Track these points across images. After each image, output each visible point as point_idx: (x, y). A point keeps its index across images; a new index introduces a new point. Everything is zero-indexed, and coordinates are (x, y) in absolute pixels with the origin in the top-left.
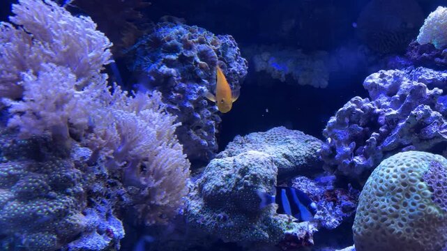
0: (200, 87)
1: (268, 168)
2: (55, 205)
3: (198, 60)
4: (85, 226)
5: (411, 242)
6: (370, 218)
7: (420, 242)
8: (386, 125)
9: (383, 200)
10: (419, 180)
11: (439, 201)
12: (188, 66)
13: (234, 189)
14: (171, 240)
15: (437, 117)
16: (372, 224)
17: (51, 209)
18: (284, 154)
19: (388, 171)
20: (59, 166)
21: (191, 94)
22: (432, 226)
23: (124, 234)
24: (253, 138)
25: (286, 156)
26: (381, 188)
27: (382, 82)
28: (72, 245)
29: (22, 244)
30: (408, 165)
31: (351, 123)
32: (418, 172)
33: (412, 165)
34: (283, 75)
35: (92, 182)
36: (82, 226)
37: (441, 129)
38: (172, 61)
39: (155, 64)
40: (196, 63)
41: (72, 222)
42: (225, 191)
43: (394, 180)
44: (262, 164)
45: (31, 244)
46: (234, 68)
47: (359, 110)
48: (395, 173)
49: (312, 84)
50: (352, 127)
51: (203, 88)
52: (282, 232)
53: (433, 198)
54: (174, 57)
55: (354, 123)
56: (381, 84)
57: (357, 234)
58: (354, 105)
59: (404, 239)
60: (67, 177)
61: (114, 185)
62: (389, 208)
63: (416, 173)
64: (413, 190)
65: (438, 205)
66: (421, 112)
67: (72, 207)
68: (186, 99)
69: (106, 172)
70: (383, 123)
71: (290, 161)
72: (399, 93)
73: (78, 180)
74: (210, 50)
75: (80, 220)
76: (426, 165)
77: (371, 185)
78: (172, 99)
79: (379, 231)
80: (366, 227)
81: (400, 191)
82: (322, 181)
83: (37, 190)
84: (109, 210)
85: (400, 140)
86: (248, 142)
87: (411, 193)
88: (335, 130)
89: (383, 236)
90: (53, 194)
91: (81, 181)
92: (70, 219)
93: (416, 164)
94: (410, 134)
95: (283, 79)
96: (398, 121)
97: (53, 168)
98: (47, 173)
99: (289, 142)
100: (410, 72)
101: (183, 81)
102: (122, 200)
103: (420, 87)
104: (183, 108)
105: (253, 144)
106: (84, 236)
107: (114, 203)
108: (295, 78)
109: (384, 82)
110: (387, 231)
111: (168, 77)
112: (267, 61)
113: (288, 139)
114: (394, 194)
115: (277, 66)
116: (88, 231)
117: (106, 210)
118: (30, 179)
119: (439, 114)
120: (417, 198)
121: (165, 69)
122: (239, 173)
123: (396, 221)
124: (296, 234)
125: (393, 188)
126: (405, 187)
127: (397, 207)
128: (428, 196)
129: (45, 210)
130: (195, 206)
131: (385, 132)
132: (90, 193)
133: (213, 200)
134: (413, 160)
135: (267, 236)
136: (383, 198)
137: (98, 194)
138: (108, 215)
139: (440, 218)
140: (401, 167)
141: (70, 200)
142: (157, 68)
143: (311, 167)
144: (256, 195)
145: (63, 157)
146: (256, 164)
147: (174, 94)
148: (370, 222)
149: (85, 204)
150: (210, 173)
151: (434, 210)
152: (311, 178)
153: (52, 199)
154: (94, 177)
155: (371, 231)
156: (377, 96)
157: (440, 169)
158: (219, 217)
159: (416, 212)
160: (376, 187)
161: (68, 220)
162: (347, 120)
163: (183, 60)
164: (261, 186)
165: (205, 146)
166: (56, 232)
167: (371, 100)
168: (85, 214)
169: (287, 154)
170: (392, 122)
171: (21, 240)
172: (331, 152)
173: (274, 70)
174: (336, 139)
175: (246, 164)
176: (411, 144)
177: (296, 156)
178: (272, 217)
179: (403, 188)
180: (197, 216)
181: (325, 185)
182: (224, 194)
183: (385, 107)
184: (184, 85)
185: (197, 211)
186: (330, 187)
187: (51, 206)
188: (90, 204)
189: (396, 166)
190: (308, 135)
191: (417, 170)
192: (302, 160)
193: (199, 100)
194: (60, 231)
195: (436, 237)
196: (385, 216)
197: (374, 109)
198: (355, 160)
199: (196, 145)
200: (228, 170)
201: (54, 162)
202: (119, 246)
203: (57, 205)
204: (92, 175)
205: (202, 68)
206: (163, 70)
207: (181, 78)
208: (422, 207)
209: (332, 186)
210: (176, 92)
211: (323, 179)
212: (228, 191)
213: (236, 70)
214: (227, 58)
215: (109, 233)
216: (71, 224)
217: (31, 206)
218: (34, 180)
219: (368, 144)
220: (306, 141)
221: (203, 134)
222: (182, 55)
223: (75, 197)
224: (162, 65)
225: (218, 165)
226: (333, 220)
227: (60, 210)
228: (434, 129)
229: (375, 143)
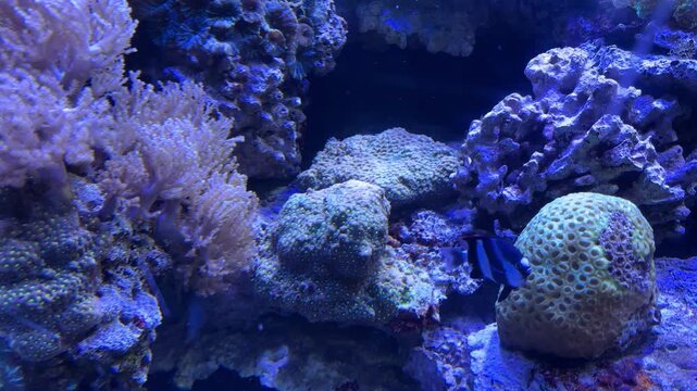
0: (271, 71)
1: (376, 212)
2: (53, 288)
3: (267, 27)
4: (102, 315)
5: (575, 331)
6: (521, 296)
7: (587, 331)
8: (554, 142)
9: (541, 271)
10: (592, 243)
11: (618, 273)
12: (251, 37)
13: (324, 245)
14: (232, 310)
15: (628, 135)
16: (523, 305)
17: (47, 296)
18: (401, 178)
19: (551, 227)
20: (55, 228)
21: (256, 82)
22: (606, 309)
23: (161, 318)
24: (356, 146)
25: (404, 181)
26: (539, 253)
27: (553, 70)
28: (84, 344)
29: (9, 348)
30: (580, 219)
31: (502, 135)
32: (593, 230)
33: (586, 220)
34: (404, 39)
35: (108, 246)
36: (98, 316)
37: (632, 152)
38: (225, 30)
39: (197, 36)
40: (264, 32)
41: (83, 312)
42: (311, 247)
43: (558, 241)
44: (367, 206)
45: (23, 348)
46: (325, 35)
47: (515, 116)
48: (560, 232)
49: (449, 50)
50: (503, 142)
51: (275, 72)
52: (394, 306)
53: (610, 269)
54: (228, 24)
55: (507, 135)
56: (552, 74)
57: (501, 316)
58: (508, 109)
59: (566, 327)
60: (69, 245)
61: (140, 244)
62: (547, 283)
63: (590, 233)
64: (584, 258)
65: (617, 279)
66: (606, 126)
67: (81, 290)
68: (249, 91)
69: (128, 227)
70: (550, 137)
71: (409, 187)
72: (577, 89)
73: (86, 246)
74: (286, 9)
75: (93, 306)
76: (605, 219)
77: (525, 244)
78: (226, 91)
79: (533, 314)
80: (514, 308)
81: (565, 258)
82: (458, 217)
83: (25, 268)
84: (137, 284)
85: (573, 166)
86: (348, 153)
87: (581, 262)
88: (478, 147)
89: (537, 322)
90: (50, 271)
91: (91, 248)
92: (78, 307)
93: (591, 218)
94: (589, 156)
95: (403, 44)
96: (573, 136)
97: (46, 231)
98: (36, 240)
99: (410, 156)
100: (598, 49)
101: (244, 61)
102: (156, 264)
103: (608, 86)
104: (243, 105)
105: (356, 159)
106: (101, 330)
107: (143, 272)
108: (421, 40)
109: (557, 69)
110: (543, 317)
111: (220, 56)
112: (378, 16)
113: (409, 151)
114: (556, 262)
115: (394, 24)
116: (106, 320)
117: (132, 285)
118: (12, 252)
119: (632, 130)
120: (588, 269)
121: (214, 44)
122: (333, 221)
123: (557, 302)
124: (414, 310)
125: (556, 253)
126: (574, 252)
127: (560, 283)
128: (605, 266)
129: (39, 298)
130: (267, 267)
131: (551, 152)
132: (105, 263)
133: (295, 261)
134: (588, 211)
135: (373, 313)
136: (540, 267)
137: (119, 262)
138: (135, 292)
139: (618, 298)
140: (570, 221)
141: (76, 279)
142: (200, 43)
143: (440, 197)
144: (356, 254)
145: (62, 213)
146: (358, 207)
147: (230, 85)
148: (520, 301)
149: (100, 280)
150: (288, 218)
151: (610, 286)
152: (441, 212)
153: (48, 279)
154: (111, 239)
155: (520, 315)
156: (544, 93)
157: (624, 224)
158: (303, 287)
159: (586, 289)
160: (531, 250)
161: (75, 309)
162: (497, 130)
163: (242, 27)
164: (364, 241)
165: (280, 160)
166: (58, 329)
167: (534, 99)
168: (99, 295)
169: (406, 177)
170: (565, 137)
171: (7, 343)
172: (471, 179)
173: (389, 30)
174: (479, 161)
175: (342, 209)
176: (589, 173)
177: (419, 180)
178: (380, 284)
179: (570, 254)
180: (271, 284)
181: (460, 222)
182: (310, 252)
183: (555, 111)
184: (245, 69)
185: (270, 276)
186: (467, 228)
187: (48, 292)
188: (108, 278)
189: (562, 218)
190: (438, 143)
191: (592, 227)
192: (428, 186)
193: (269, 91)
194: (65, 327)
195: (611, 324)
196: (541, 295)
197: (538, 115)
198: (504, 192)
199: (267, 160)
200: (316, 213)
201: (47, 222)
202: (154, 334)
203: (57, 289)
204: (109, 235)
205: (273, 39)
206: (211, 47)
207: (239, 57)
208: (594, 282)
209: (470, 225)
210: (232, 80)
211: (458, 215)
212: (315, 249)
213: (328, 38)
214: (314, 19)
215: (138, 321)
216: (80, 314)
217: (18, 293)
218: (19, 253)
219: (525, 169)
220: (436, 155)
221: (277, 142)
222: (242, 19)
223: (84, 273)
224: (209, 37)
225: (301, 205)
226: (470, 281)
227: (62, 297)
228: (622, 153)
229: (536, 169)
